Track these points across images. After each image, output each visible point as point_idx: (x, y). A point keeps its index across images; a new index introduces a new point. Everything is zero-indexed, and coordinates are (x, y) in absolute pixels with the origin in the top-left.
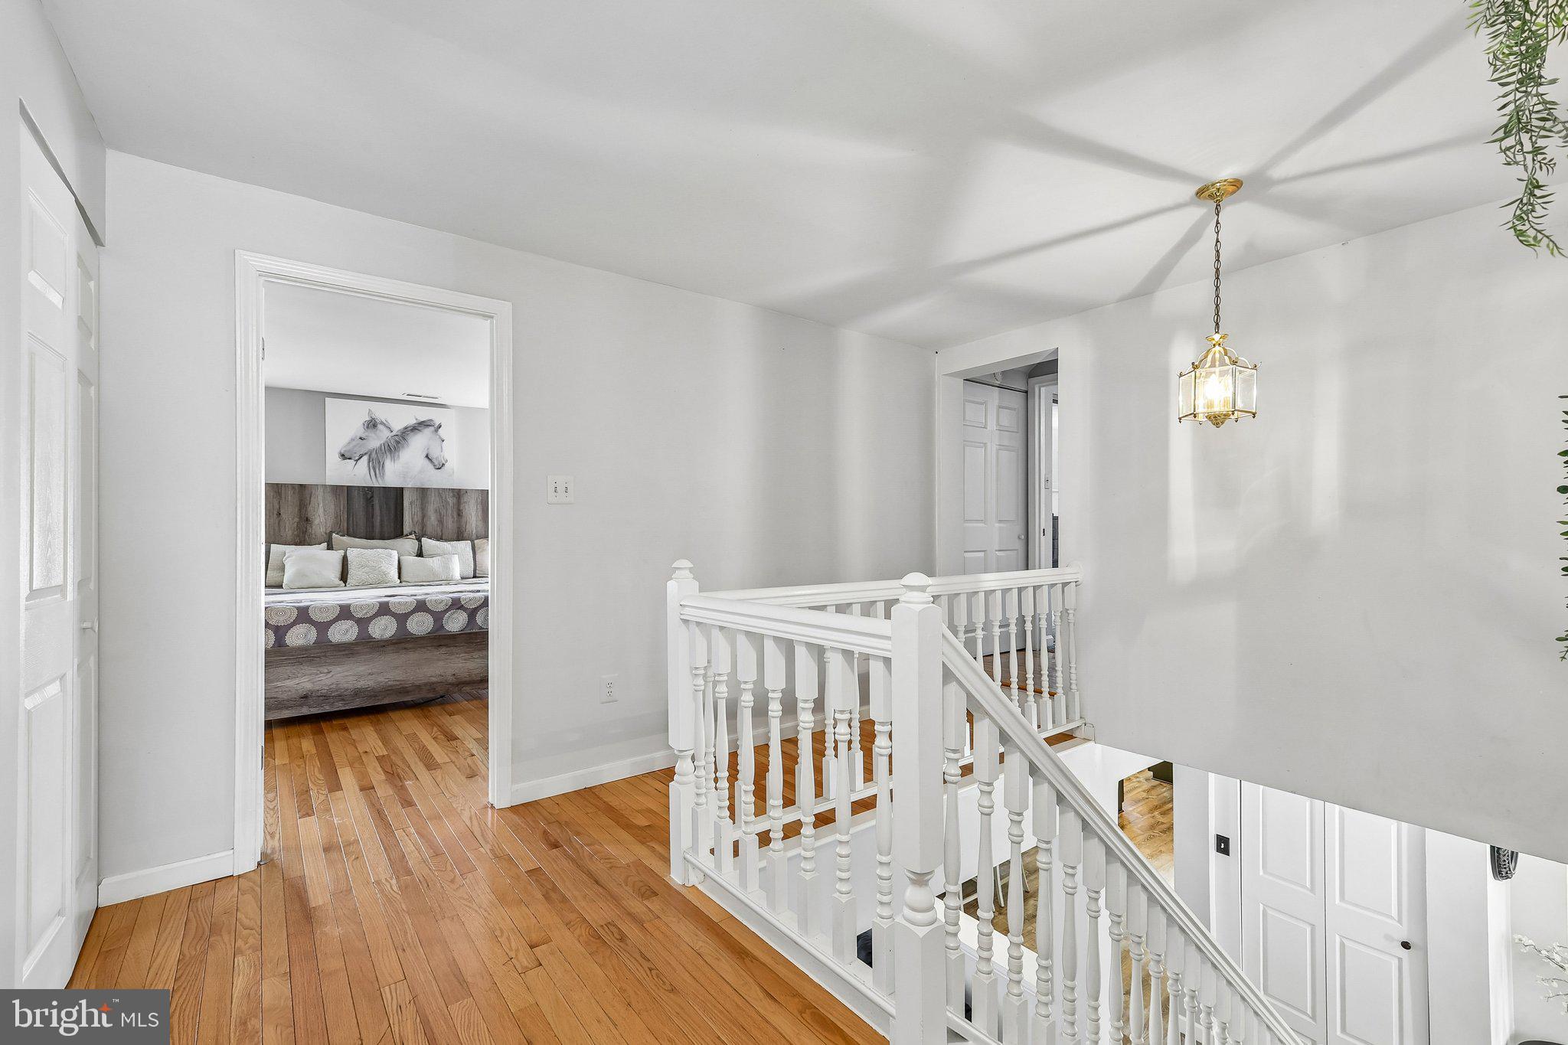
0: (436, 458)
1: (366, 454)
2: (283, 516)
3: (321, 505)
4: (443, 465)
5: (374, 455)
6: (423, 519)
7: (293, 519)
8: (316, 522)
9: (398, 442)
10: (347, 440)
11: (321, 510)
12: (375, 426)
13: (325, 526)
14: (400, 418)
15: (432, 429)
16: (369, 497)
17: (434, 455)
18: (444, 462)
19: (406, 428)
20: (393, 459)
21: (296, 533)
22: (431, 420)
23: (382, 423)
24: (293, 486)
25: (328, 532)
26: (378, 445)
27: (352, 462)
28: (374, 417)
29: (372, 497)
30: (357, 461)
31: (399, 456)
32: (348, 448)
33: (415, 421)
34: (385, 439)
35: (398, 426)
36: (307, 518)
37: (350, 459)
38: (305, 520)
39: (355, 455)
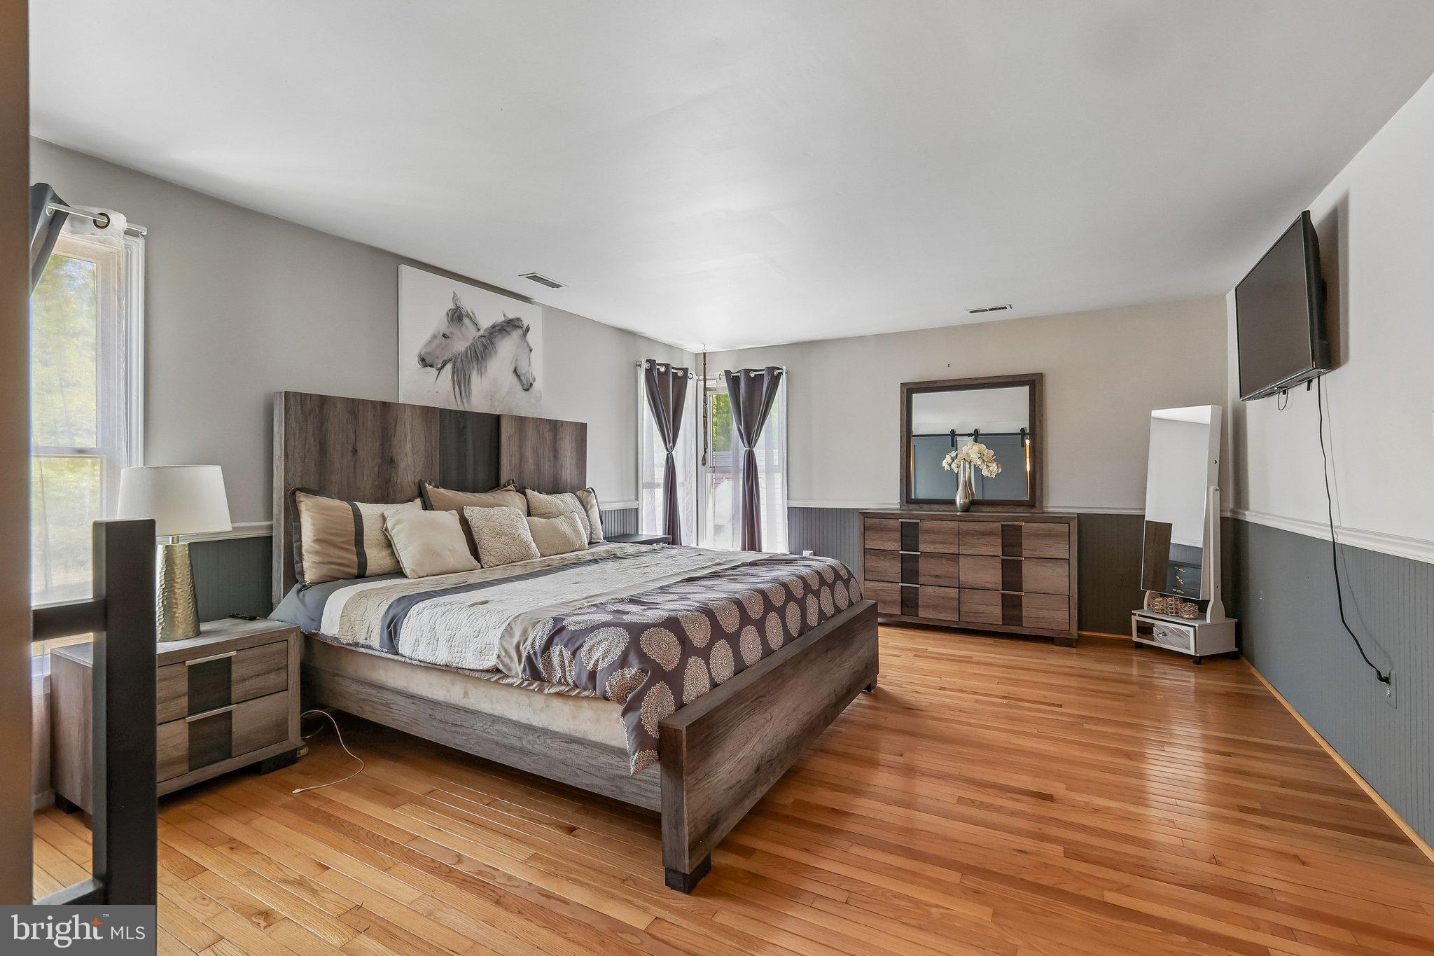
0: (525, 374)
1: (450, 360)
2: (361, 453)
3: (409, 438)
4: (531, 384)
5: (458, 364)
6: (520, 464)
7: (373, 460)
8: (403, 465)
9: (485, 347)
10: (427, 336)
11: (409, 446)
12: (460, 319)
13: (414, 472)
14: (489, 311)
15: (520, 332)
16: (461, 426)
17: (522, 371)
18: (532, 381)
19: (493, 327)
20: (481, 372)
21: (377, 483)
22: (519, 319)
23: (468, 316)
24: (373, 403)
25: (417, 481)
26: (464, 349)
27: (433, 371)
28: (459, 304)
29: (464, 427)
30: (440, 370)
31: (486, 367)
32: (428, 349)
33: (502, 319)
34: (471, 341)
35: (486, 322)
36: (391, 459)
37: (431, 366)
38: (388, 462)
39: (437, 361)
